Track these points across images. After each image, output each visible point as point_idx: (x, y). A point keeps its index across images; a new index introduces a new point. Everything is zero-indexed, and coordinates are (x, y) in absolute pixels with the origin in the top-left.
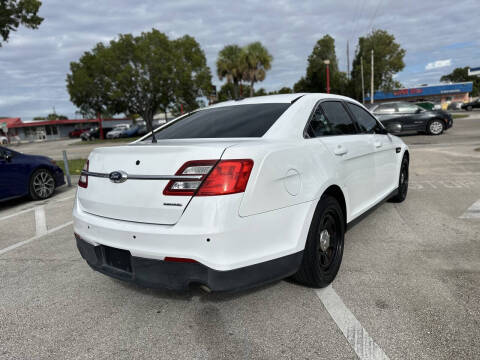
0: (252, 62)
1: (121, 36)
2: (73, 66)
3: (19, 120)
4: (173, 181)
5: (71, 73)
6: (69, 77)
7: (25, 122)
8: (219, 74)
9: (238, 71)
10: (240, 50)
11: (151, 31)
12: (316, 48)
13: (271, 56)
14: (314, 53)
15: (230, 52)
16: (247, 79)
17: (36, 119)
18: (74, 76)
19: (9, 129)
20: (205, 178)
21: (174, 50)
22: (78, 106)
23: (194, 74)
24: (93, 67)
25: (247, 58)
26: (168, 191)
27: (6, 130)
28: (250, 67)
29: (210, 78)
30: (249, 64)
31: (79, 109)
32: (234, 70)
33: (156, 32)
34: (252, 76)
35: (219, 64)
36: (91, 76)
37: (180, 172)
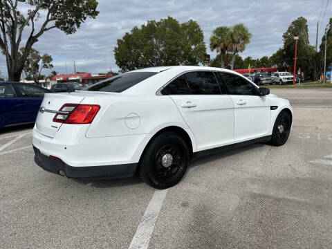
0: (235, 38)
1: (149, 22)
2: (119, 42)
3: (90, 74)
4: (58, 114)
5: (117, 46)
6: (116, 49)
7: (93, 76)
8: (211, 47)
9: (224, 45)
10: (228, 29)
11: (167, 18)
12: (291, 27)
13: (250, 34)
14: (289, 31)
15: (221, 31)
16: (231, 50)
17: (100, 74)
18: (119, 48)
19: (83, 80)
20: (70, 114)
21: (181, 31)
22: (120, 67)
23: (193, 47)
24: (130, 42)
25: (232, 35)
26: (55, 120)
27: (81, 80)
28: (234, 42)
29: (205, 49)
30: (233, 40)
31: (121, 69)
32: (222, 44)
33: (170, 19)
34: (234, 48)
35: (212, 40)
36: (129, 48)
37: (61, 110)
